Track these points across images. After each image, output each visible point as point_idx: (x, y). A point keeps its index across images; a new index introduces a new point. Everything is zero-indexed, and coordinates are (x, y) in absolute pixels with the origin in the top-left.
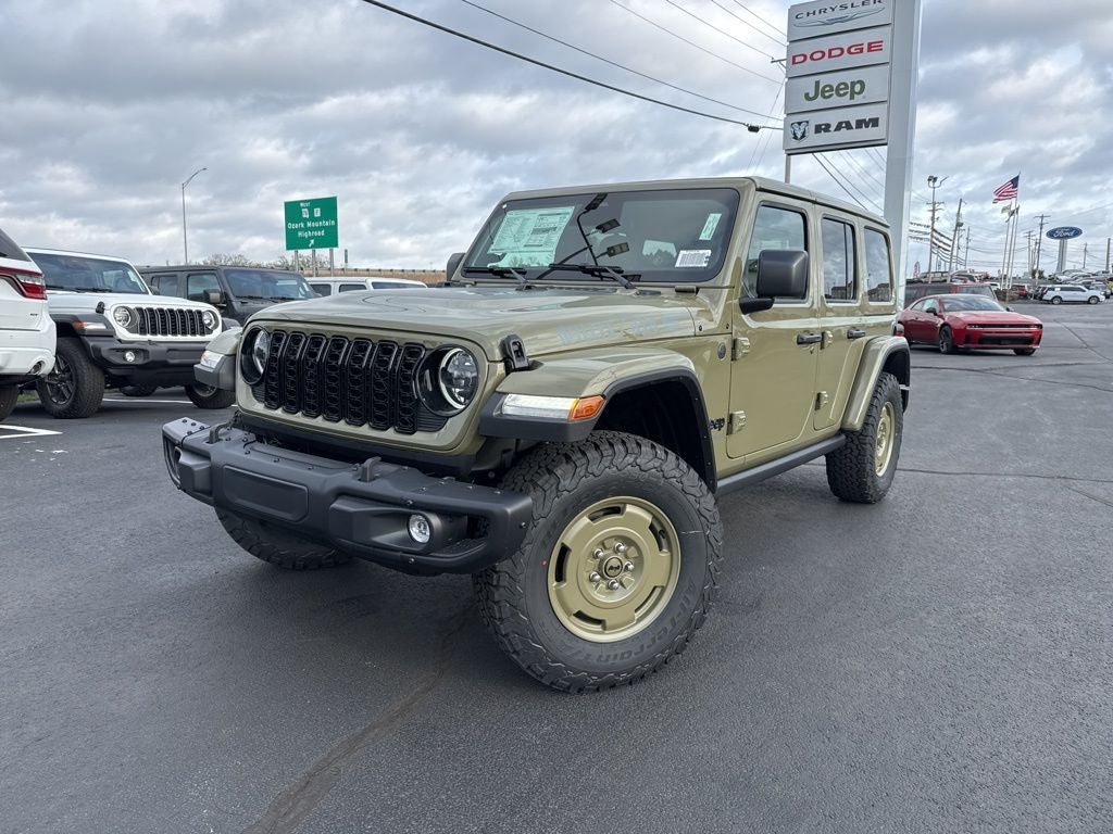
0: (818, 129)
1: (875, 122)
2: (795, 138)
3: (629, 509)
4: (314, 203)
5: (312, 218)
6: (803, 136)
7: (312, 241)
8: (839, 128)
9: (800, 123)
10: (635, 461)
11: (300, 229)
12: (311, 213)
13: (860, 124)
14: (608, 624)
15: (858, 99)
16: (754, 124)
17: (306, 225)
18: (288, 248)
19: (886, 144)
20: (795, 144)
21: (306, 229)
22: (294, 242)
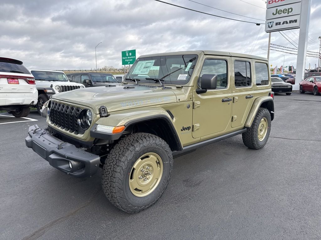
0: (277, 24)
1: (296, 21)
2: (269, 27)
3: (151, 156)
4: (130, 51)
5: (129, 56)
6: (272, 26)
7: (129, 62)
8: (283, 23)
9: (270, 23)
10: (155, 142)
11: (126, 59)
12: (129, 54)
13: (291, 22)
14: (143, 191)
15: (290, 14)
16: (258, 23)
17: (127, 58)
18: (123, 64)
19: (299, 28)
20: (269, 29)
21: (127, 59)
22: (124, 63)
